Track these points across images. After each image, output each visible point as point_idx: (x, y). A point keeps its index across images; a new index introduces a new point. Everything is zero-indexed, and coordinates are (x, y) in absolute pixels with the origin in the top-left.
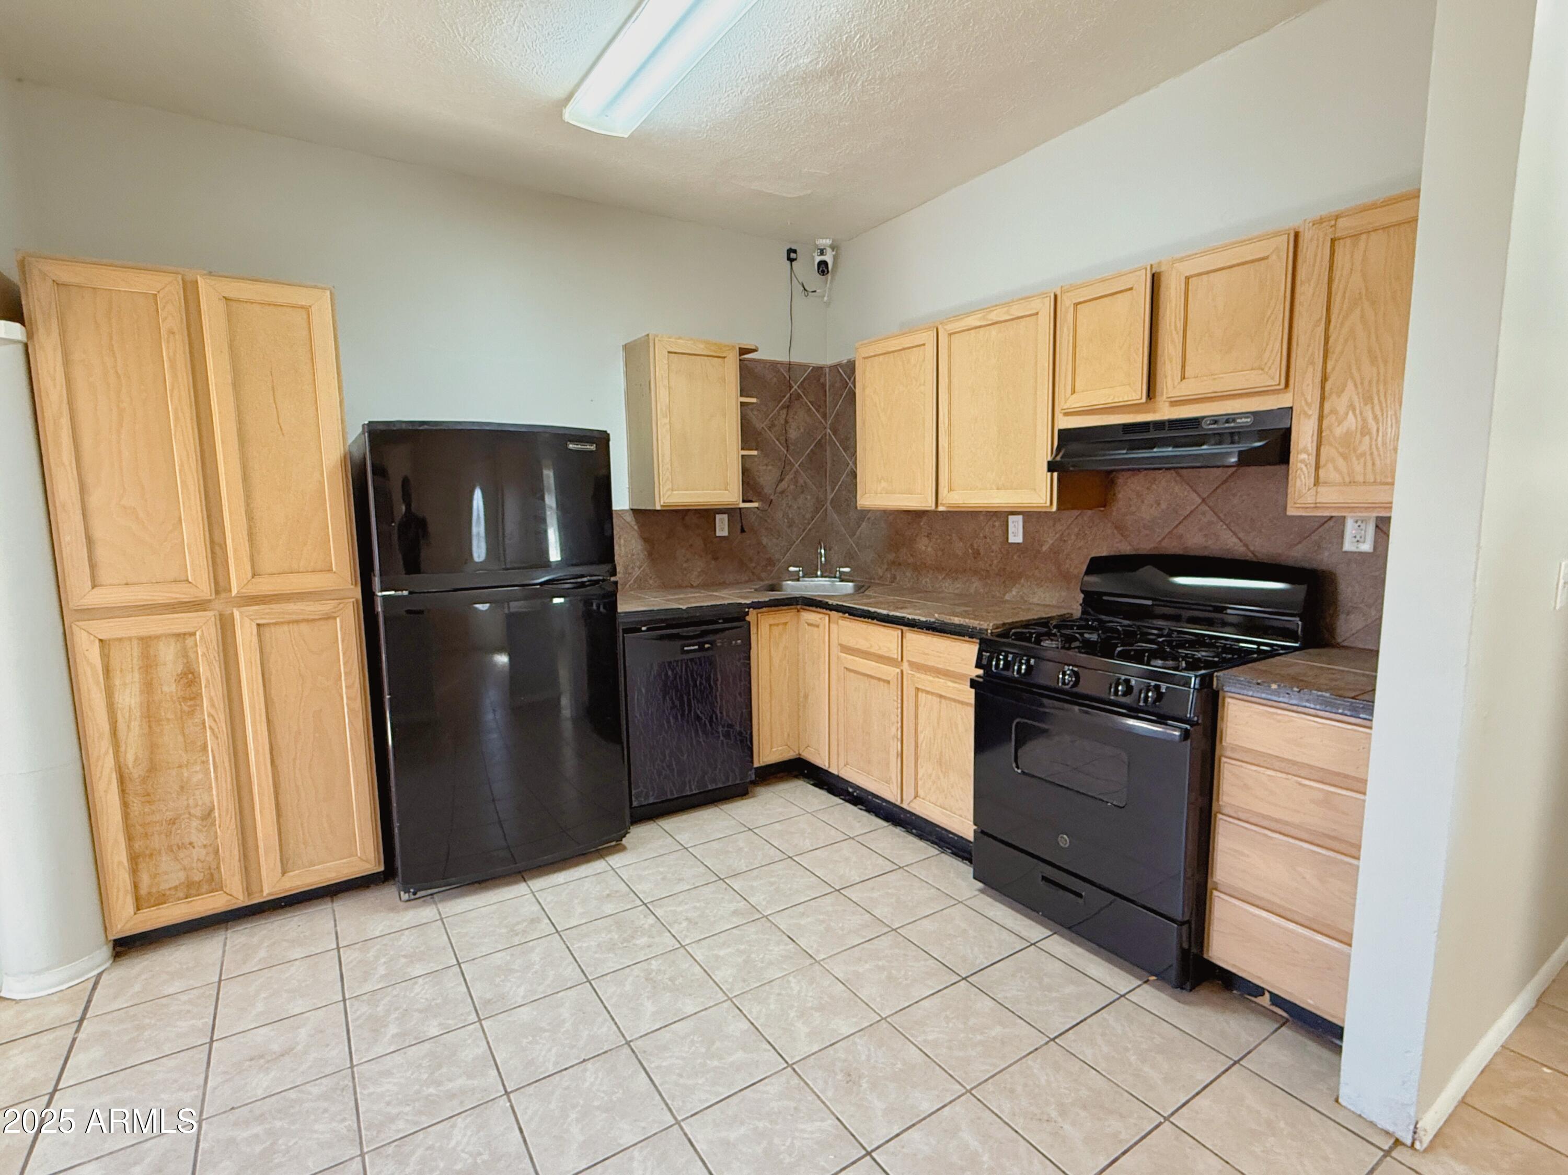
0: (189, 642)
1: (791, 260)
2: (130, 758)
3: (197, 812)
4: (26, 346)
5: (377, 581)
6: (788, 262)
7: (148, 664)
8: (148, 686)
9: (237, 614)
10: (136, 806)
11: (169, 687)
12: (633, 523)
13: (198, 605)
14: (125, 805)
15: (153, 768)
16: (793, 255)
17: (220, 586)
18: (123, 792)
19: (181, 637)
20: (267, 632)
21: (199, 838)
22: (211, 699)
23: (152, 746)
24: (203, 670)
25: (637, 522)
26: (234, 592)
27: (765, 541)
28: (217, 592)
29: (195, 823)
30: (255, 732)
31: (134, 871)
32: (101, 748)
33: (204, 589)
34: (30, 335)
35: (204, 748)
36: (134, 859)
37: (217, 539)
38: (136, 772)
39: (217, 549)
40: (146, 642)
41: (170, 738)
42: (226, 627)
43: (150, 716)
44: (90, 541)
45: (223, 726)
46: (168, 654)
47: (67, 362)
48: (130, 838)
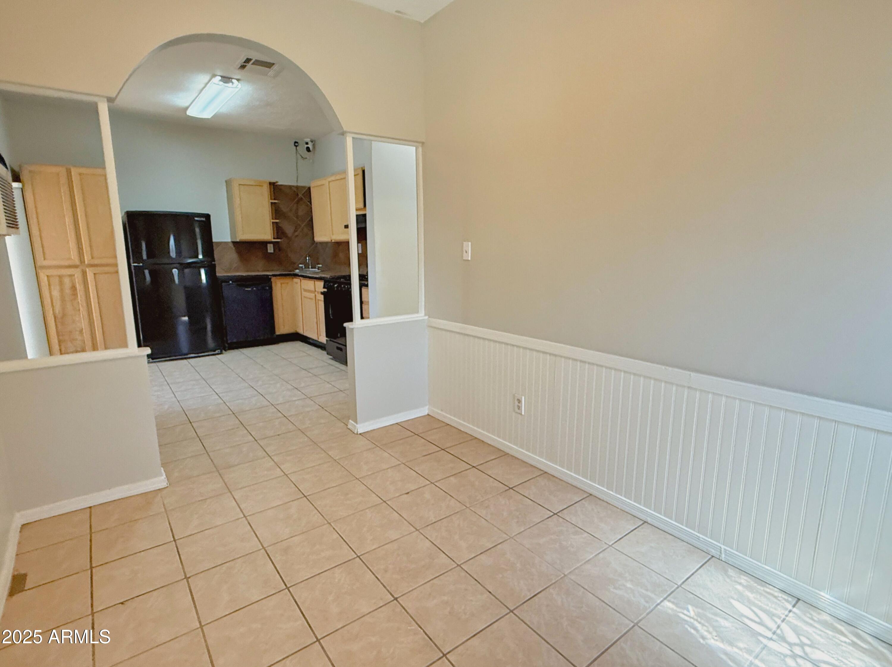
0: (73, 278)
1: (296, 146)
2: (57, 312)
3: (78, 329)
4: (22, 189)
5: (131, 261)
6: (295, 147)
7: (61, 283)
8: (62, 290)
9: (87, 270)
10: (60, 327)
11: (68, 291)
12: (233, 247)
13: (76, 267)
14: (56, 325)
15: (64, 315)
16: (296, 144)
17: (82, 261)
18: (55, 321)
19: (71, 276)
20: (97, 275)
21: (79, 338)
22: (81, 296)
23: (64, 308)
24: (77, 286)
25: (234, 246)
26: (86, 262)
27: (289, 255)
28: (81, 263)
29: (77, 333)
30: (95, 307)
31: (60, 346)
32: (48, 308)
33: (77, 262)
34: (23, 186)
35: (79, 310)
36: (60, 342)
37: (80, 246)
38: (59, 316)
39: (80, 250)
40: (60, 277)
41: (69, 306)
42: (84, 274)
43: (63, 299)
44: (43, 247)
45: (85, 305)
46: (67, 281)
47: (34, 195)
48: (58, 336)
